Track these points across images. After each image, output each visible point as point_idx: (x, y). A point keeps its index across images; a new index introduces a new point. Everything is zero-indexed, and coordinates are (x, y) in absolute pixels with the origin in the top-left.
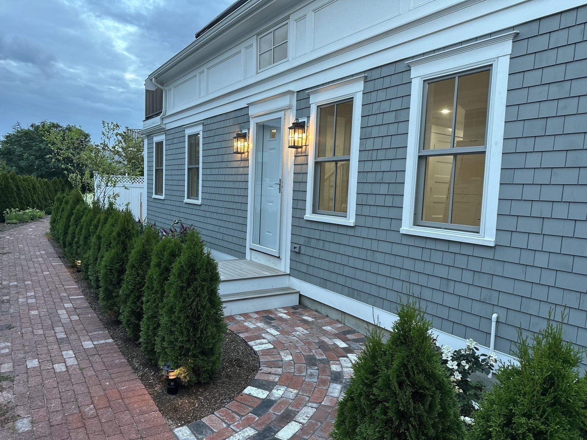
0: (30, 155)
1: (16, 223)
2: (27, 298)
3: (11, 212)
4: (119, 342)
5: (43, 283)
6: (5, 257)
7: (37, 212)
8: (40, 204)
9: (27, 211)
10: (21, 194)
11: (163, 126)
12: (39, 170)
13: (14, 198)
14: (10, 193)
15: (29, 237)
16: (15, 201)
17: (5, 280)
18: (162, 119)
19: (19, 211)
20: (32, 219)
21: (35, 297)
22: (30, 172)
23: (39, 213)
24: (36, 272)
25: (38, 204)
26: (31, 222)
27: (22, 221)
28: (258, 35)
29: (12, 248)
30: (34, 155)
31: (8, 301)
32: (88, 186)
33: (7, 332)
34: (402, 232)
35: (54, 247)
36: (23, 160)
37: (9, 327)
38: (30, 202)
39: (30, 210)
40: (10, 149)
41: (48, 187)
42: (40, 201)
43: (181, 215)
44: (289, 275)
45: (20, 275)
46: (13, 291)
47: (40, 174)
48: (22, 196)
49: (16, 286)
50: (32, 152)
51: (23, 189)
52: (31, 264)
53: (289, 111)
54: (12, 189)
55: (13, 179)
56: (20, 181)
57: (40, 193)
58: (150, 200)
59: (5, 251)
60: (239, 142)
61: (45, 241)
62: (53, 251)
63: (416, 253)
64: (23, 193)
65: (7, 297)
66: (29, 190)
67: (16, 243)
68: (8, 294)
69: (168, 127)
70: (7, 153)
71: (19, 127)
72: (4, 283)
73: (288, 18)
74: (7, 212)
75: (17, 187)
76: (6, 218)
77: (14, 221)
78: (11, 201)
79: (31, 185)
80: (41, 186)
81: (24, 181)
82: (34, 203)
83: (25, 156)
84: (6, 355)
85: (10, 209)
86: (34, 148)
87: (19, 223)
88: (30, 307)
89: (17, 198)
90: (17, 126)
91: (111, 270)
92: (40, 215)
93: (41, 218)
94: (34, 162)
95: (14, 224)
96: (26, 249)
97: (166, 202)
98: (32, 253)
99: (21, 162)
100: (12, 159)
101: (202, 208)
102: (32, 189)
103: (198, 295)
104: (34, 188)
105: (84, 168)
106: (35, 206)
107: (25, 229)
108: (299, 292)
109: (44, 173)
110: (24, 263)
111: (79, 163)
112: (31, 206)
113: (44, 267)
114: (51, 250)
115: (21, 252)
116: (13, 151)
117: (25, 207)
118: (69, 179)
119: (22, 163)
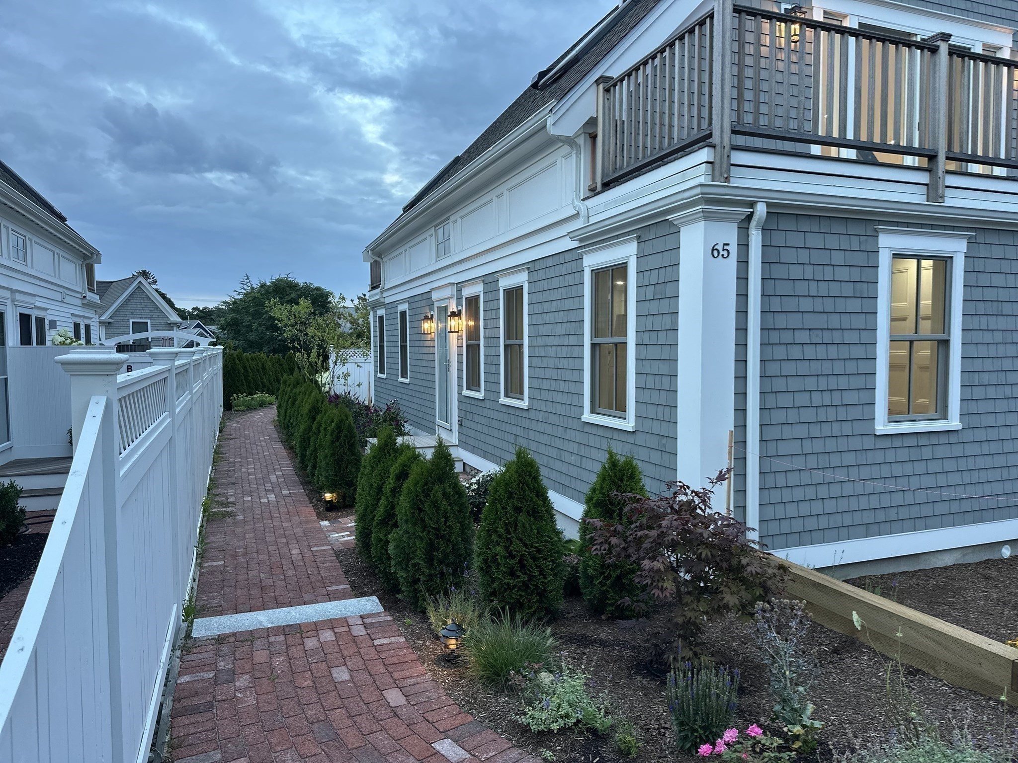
0: (260, 325)
1: (243, 411)
2: (248, 469)
3: (238, 397)
4: (308, 492)
5: (262, 460)
6: (232, 442)
7: (267, 397)
8: (271, 388)
9: (255, 396)
10: (249, 376)
11: (382, 300)
12: (271, 343)
13: (242, 381)
14: (237, 376)
15: (256, 424)
16: (243, 385)
17: (231, 458)
18: (382, 292)
19: (247, 396)
20: (261, 406)
21: (254, 468)
22: (260, 347)
23: (268, 399)
24: (258, 453)
25: (268, 387)
26: (260, 409)
27: (251, 408)
28: (436, 226)
29: (239, 434)
30: (264, 325)
31: (234, 470)
32: (316, 366)
33: (233, 485)
34: (500, 402)
35: (279, 433)
36: (252, 331)
37: (234, 484)
38: (259, 385)
39: (258, 395)
40: (237, 319)
41: (281, 365)
42: (271, 384)
43: (397, 395)
44: (457, 446)
45: (244, 455)
46: (237, 465)
47: (272, 348)
48: (250, 378)
49: (240, 462)
50: (262, 321)
51: (251, 370)
52: (254, 447)
53: (453, 299)
54: (239, 371)
55: (240, 358)
56: (248, 361)
57: (271, 373)
58: (377, 379)
59: (231, 437)
60: (426, 324)
61: (271, 428)
62: (277, 436)
63: (505, 417)
64: (251, 374)
65: (233, 468)
66: (258, 370)
67: (242, 430)
68: (234, 466)
69: (387, 301)
70: (233, 324)
71: (248, 281)
72: (231, 460)
73: (448, 219)
74: (234, 398)
75: (245, 368)
76: (233, 404)
77: (242, 408)
78: (238, 385)
79: (260, 365)
80: (273, 364)
81: (252, 360)
82: (264, 386)
83: (254, 326)
84: (232, 495)
85: (237, 394)
86: (264, 316)
87: (247, 410)
88: (249, 474)
89: (244, 381)
90: (246, 281)
91: (304, 438)
92: (270, 400)
93: (271, 404)
94: (265, 334)
95: (241, 411)
96: (252, 435)
97: (387, 381)
98: (256, 438)
99: (250, 334)
100: (239, 331)
101: (411, 387)
102: (261, 370)
103: (343, 447)
104: (264, 368)
105: (312, 345)
106: (265, 390)
107: (253, 417)
108: (462, 460)
109: (276, 347)
110: (248, 446)
111: (306, 341)
112: (260, 390)
113: (265, 449)
114: (275, 435)
115: (247, 437)
116: (240, 320)
117: (254, 392)
118: (295, 359)
119: (252, 336)
